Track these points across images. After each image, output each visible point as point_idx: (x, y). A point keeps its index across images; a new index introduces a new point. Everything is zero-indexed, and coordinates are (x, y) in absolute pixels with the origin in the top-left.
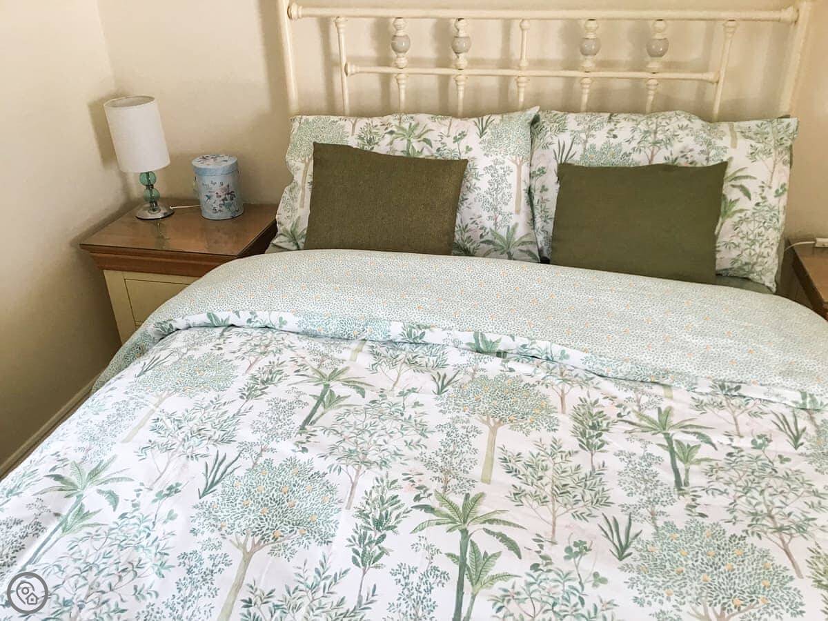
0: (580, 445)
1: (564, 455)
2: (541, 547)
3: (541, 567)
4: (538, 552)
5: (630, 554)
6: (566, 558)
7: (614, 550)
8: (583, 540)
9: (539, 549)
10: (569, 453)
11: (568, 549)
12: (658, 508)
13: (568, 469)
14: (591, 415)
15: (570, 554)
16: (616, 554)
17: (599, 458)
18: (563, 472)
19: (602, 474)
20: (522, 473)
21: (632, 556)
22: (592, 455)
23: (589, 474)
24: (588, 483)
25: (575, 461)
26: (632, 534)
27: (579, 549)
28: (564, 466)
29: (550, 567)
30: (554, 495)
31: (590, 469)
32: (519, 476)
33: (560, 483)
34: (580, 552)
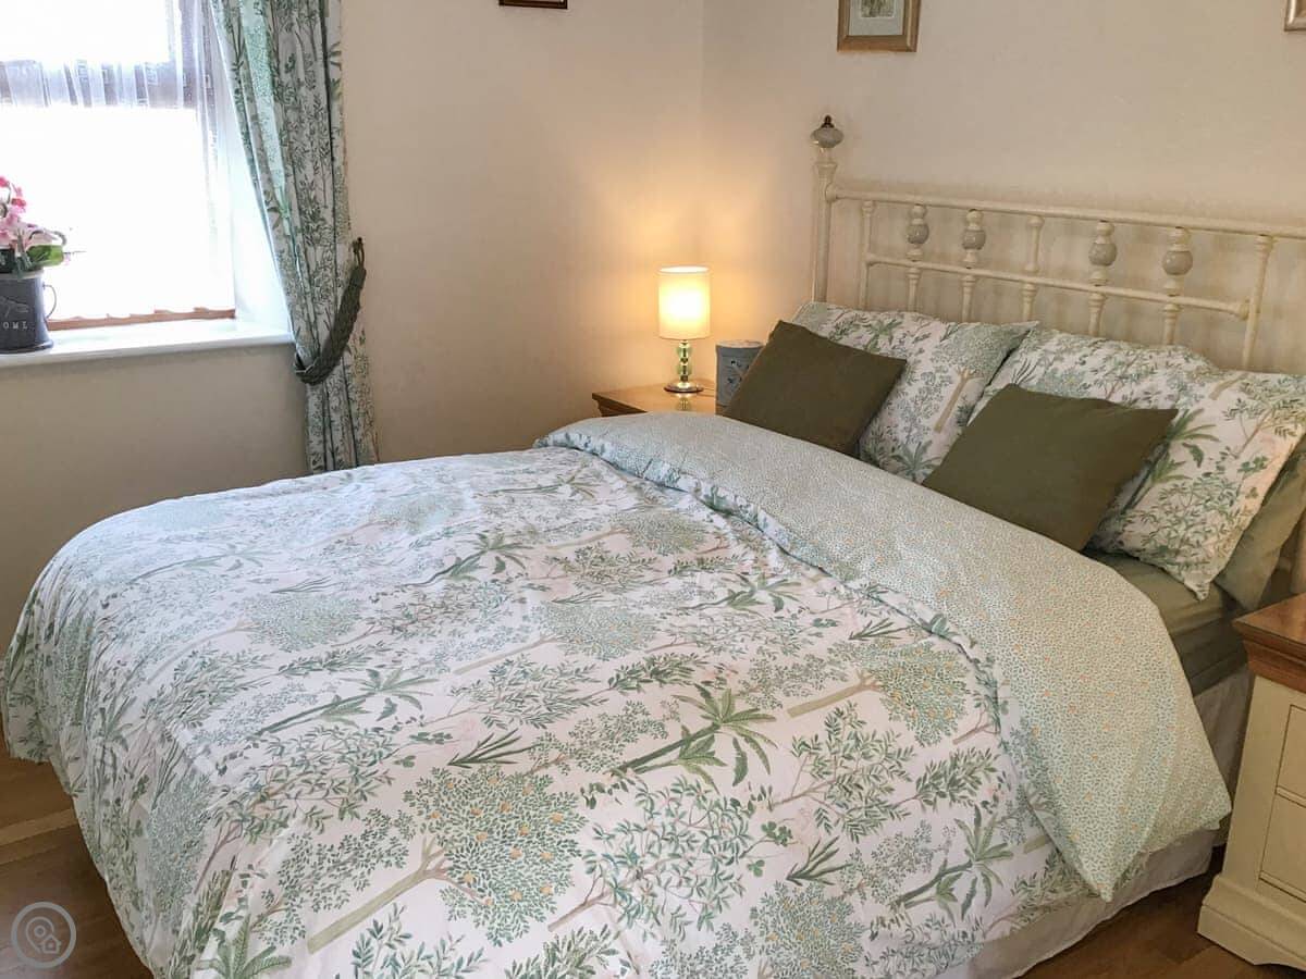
0: (920, 780)
1: (897, 768)
2: (760, 798)
3: (739, 808)
4: (754, 799)
5: (800, 884)
6: (764, 828)
7: (800, 867)
8: (793, 833)
9: (756, 797)
10: (903, 773)
11: (772, 825)
12: (868, 890)
13: (883, 781)
14: (973, 772)
15: (769, 829)
16: (796, 870)
17: (914, 806)
18: (875, 776)
19: (893, 818)
20: (838, 736)
21: (798, 887)
22: (915, 798)
23: (887, 804)
24: (875, 808)
25: (896, 783)
26: (824, 877)
27: (779, 835)
28: (884, 773)
29: (744, 816)
30: (838, 781)
31: (894, 803)
32: (832, 737)
33: (859, 780)
34: (775, 838)
